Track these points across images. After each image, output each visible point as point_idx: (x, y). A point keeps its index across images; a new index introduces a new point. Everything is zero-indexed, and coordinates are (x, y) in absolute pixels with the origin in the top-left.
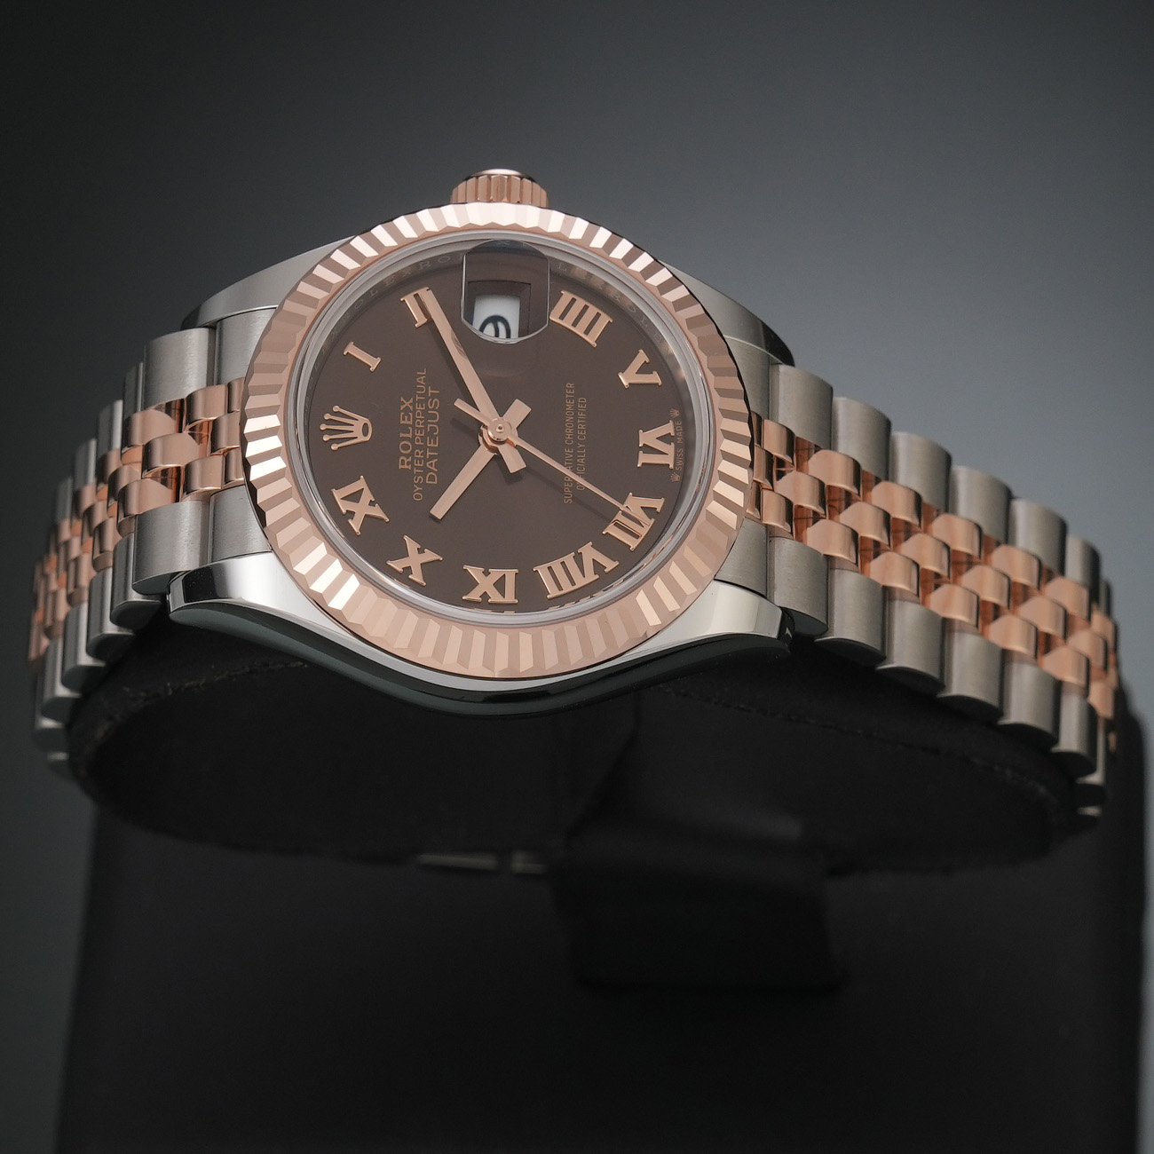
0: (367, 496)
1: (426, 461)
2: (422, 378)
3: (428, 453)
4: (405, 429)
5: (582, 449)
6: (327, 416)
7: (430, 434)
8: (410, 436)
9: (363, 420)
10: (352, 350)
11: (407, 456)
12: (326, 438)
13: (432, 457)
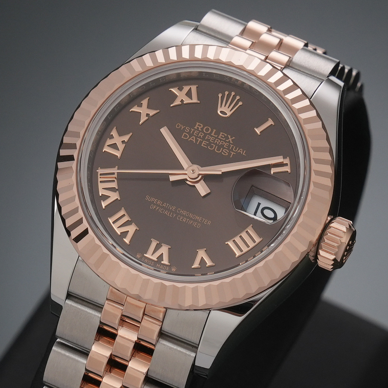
0: (187, 101)
1: (196, 137)
2: (242, 152)
3: (199, 140)
4: (217, 133)
5: (173, 215)
6: (238, 98)
7: (210, 144)
8: (213, 134)
9: (229, 114)
10: (270, 122)
11: (202, 129)
12: (227, 93)
13: (197, 140)
